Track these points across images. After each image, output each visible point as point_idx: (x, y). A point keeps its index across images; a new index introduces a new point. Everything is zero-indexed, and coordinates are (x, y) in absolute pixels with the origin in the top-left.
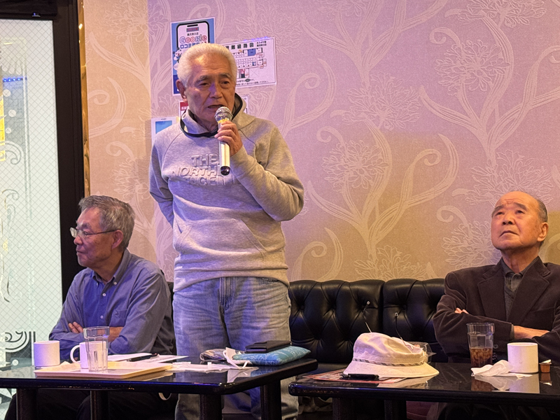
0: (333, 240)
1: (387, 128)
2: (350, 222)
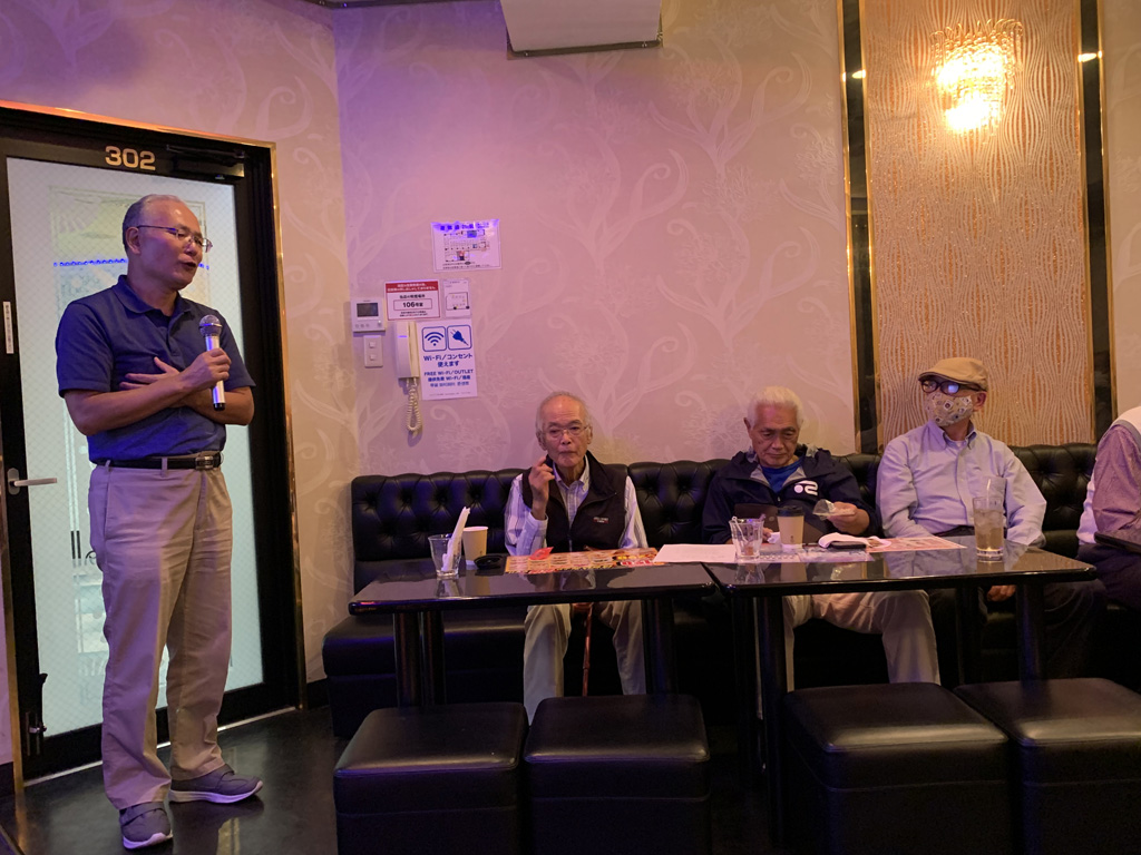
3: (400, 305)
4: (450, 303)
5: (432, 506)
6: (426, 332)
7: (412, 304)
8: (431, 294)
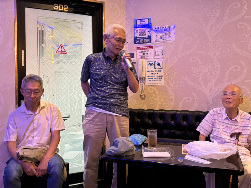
0: (195, 96)
1: (219, 57)
2: (202, 90)
3: (141, 54)
4: (157, 53)
5: (147, 120)
6: (148, 63)
7: (144, 54)
8: (151, 50)
